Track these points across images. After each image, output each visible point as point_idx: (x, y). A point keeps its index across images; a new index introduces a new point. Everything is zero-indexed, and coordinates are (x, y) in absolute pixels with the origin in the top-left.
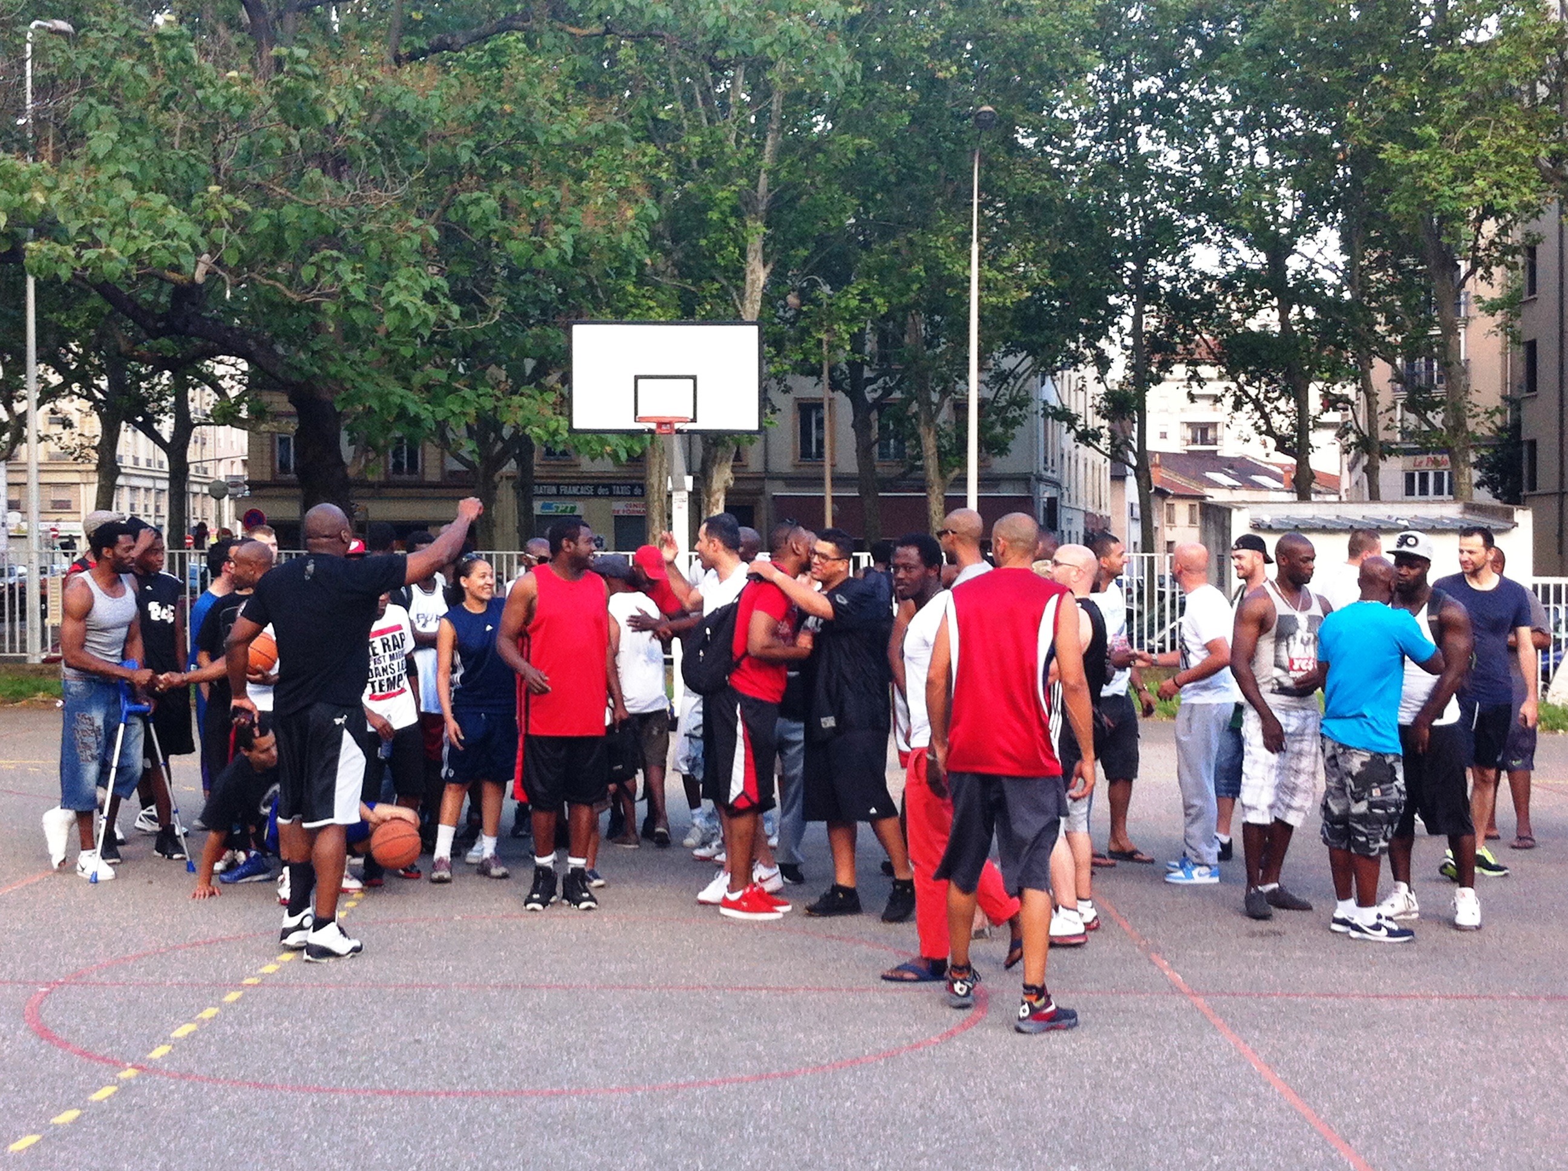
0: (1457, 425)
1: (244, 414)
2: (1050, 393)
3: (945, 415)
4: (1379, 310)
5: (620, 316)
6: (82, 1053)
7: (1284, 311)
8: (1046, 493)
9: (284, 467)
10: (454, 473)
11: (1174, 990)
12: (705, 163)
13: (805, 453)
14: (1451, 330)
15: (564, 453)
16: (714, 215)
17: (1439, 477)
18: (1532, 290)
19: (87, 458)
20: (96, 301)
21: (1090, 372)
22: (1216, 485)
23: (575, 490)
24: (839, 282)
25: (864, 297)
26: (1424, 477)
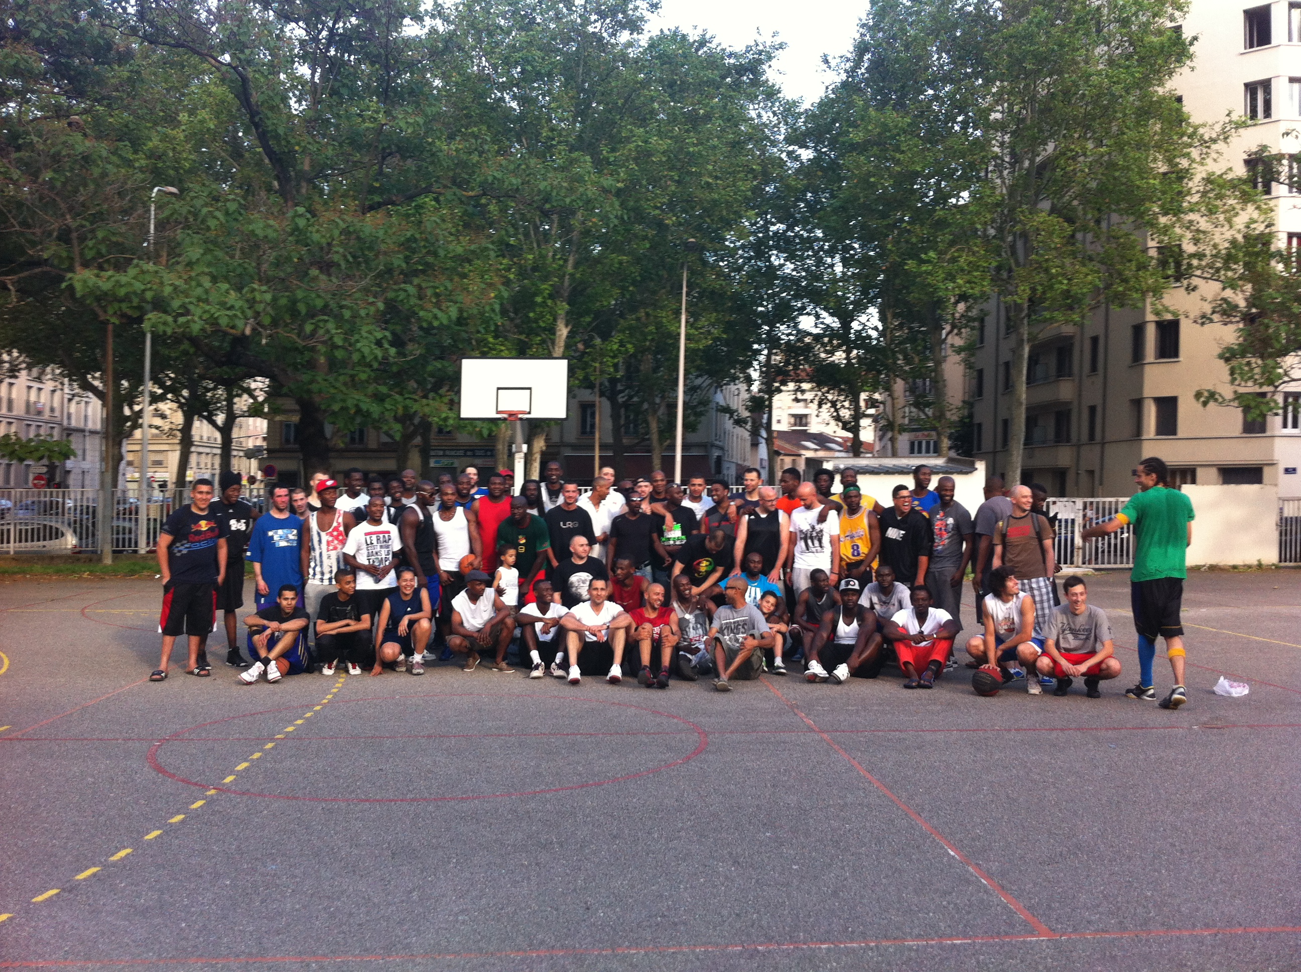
0: (940, 416)
1: (266, 410)
2: (719, 398)
3: (662, 411)
4: (900, 352)
5: (484, 356)
6: (183, 781)
7: (848, 352)
8: (716, 453)
9: (287, 441)
10: (385, 444)
11: (811, 730)
12: (535, 269)
13: (583, 432)
14: (939, 363)
15: (449, 432)
16: (539, 299)
17: (928, 443)
18: (982, 341)
19: (174, 436)
20: (186, 345)
21: (743, 387)
22: (807, 448)
23: (453, 453)
24: (605, 337)
25: (622, 344)
26: (920, 444)
